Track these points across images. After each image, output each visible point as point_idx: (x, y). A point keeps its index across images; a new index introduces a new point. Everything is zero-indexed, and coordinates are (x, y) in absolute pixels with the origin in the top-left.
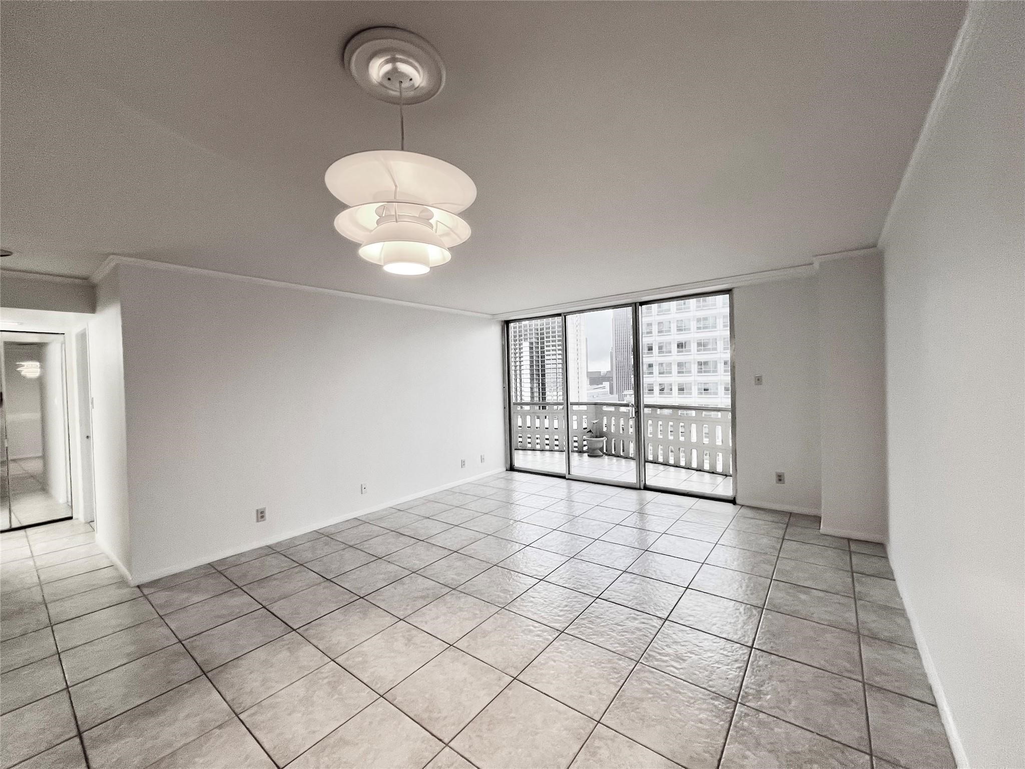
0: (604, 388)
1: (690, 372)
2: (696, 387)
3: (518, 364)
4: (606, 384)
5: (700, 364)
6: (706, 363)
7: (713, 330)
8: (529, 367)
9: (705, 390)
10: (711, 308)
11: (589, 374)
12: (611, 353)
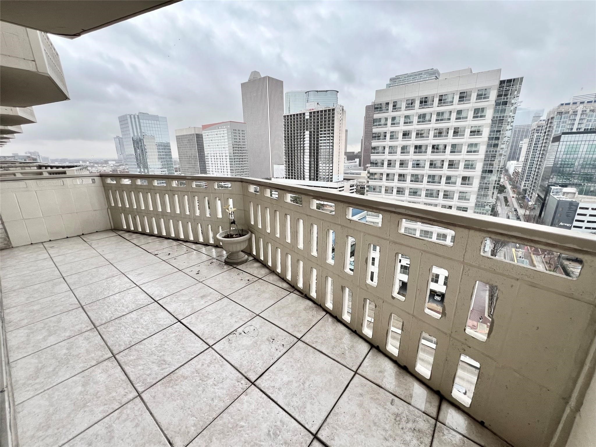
0: (355, 162)
1: (409, 152)
2: (412, 163)
3: (302, 145)
4: (357, 160)
5: (416, 147)
6: (420, 147)
7: (428, 123)
8: (308, 148)
9: (417, 165)
10: (429, 106)
11: (346, 153)
12: (362, 140)
